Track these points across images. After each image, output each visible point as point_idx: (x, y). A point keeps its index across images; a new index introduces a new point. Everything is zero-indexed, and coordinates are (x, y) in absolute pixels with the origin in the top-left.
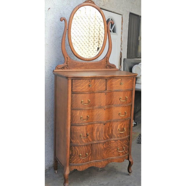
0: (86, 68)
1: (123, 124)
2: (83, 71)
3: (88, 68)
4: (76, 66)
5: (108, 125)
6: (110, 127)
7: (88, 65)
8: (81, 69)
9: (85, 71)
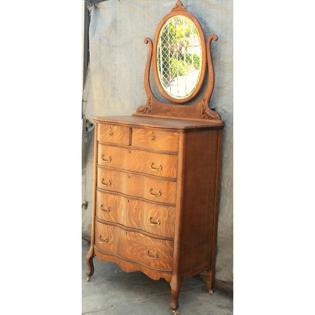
0: (173, 115)
1: (155, 211)
2: (167, 119)
3: (176, 116)
4: (160, 110)
5: (135, 203)
6: (139, 209)
7: (176, 111)
8: (166, 115)
9: (171, 119)
